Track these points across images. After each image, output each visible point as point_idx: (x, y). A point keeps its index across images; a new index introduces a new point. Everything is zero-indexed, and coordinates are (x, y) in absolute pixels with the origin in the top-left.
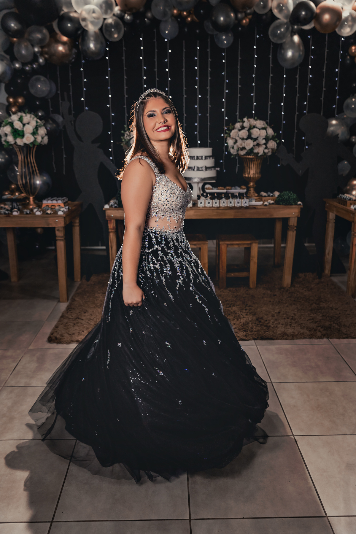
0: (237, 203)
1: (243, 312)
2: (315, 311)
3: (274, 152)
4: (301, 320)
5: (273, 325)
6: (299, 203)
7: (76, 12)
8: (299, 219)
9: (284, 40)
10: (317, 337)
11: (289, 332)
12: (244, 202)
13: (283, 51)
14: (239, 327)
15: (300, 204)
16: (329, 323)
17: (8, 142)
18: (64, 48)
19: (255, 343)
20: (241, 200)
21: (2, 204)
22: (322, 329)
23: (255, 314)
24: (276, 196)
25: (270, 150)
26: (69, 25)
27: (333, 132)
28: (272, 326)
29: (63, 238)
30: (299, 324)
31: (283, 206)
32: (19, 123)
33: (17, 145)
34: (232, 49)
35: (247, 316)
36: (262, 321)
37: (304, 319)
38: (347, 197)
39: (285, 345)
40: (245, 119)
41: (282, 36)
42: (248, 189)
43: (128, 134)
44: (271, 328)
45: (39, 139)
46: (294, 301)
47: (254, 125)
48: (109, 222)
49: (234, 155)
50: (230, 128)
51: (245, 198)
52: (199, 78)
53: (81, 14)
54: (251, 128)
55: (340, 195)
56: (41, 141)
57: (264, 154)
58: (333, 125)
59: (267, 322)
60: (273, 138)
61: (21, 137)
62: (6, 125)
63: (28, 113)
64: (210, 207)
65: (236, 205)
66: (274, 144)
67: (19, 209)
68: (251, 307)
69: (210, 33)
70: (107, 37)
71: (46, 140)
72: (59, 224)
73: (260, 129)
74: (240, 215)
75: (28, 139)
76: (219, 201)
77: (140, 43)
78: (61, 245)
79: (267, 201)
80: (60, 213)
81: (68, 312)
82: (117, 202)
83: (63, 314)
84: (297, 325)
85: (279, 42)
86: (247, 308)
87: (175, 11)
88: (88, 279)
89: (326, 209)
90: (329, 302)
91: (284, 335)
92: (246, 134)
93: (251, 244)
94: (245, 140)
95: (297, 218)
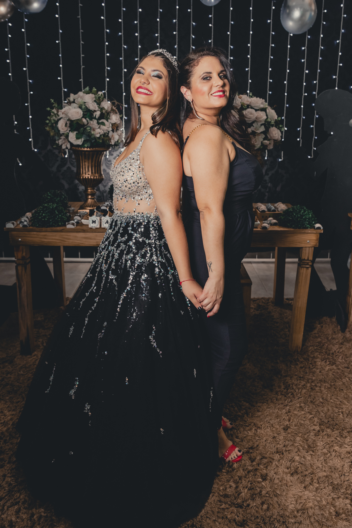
3: (278, 145)
6: (318, 225)
15: (319, 228)
24: (281, 211)
25: (272, 142)
31: (292, 230)
47: (248, 103)
54: (243, 107)
57: (262, 147)
60: (278, 124)
66: (278, 133)
73: (256, 110)
95: (313, 248)
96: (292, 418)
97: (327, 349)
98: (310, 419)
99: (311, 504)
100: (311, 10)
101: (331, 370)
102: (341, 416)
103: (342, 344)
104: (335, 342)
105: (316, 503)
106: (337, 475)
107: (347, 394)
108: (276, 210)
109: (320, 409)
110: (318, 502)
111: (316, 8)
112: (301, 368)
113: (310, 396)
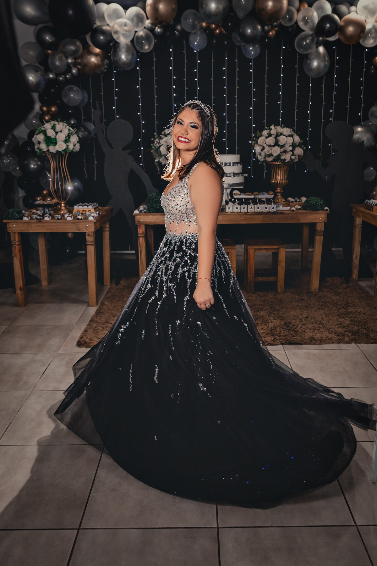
0: (264, 208)
1: (271, 316)
2: (343, 316)
3: (301, 158)
4: (329, 324)
5: (301, 329)
6: (326, 208)
7: (108, 25)
8: (326, 224)
9: (310, 51)
10: (345, 341)
11: (317, 337)
12: (272, 208)
13: (308, 62)
14: (267, 332)
15: (327, 210)
16: (357, 328)
17: (41, 150)
18: (96, 60)
19: (283, 347)
20: (268, 205)
21: (34, 210)
22: (350, 334)
23: (283, 319)
24: (303, 201)
25: (297, 156)
26: (102, 38)
27: (358, 139)
28: (300, 331)
29: (93, 243)
30: (327, 329)
31: (310, 211)
32: (52, 131)
33: (50, 152)
34: (259, 59)
35: (275, 321)
36: (290, 325)
37: (332, 324)
38: (374, 203)
39: (313, 349)
40: (272, 127)
41: (308, 47)
42: (275, 195)
43: (158, 141)
44: (299, 333)
45: (71, 147)
46: (322, 305)
47: (281, 132)
48: (138, 227)
49: (262, 161)
50: (258, 136)
51: (272, 203)
52: (227, 87)
53: (113, 27)
54: (278, 135)
55: (367, 200)
56: (73, 149)
57: (290, 161)
58: (358, 132)
59: (294, 327)
60: (300, 145)
61: (53, 144)
62: (39, 133)
63: (61, 121)
64: (238, 212)
65: (263, 211)
66: (301, 151)
67: (50, 215)
68: (279, 312)
69: (237, 44)
70: (138, 48)
71: (78, 147)
72: (89, 229)
73: (286, 136)
74: (267, 221)
75: (61, 146)
76: (247, 206)
77: (169, 54)
78: (91, 250)
79: (294, 206)
80: (91, 218)
81: (97, 316)
82: (147, 207)
83: (92, 318)
84: (325, 330)
85: (305, 53)
86: (275, 312)
87: (204, 24)
88: (117, 284)
89: (353, 214)
90: (357, 307)
91: (312, 339)
92: (273, 141)
93: (278, 249)
94: (272, 147)
100: (326, 60)
104: (341, 288)
108: (301, 201)
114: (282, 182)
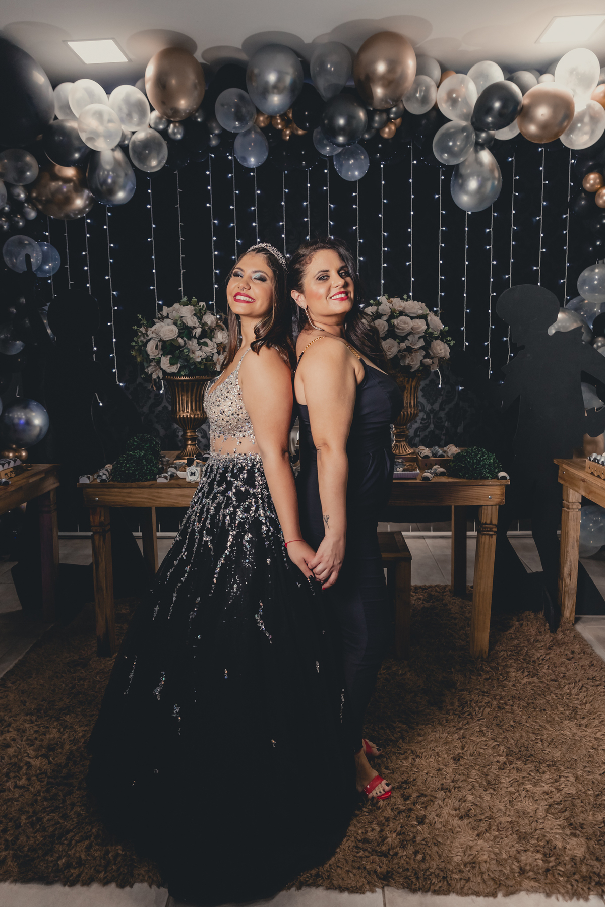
3: (445, 364)
6: (502, 474)
9: (462, 159)
13: (460, 180)
15: (504, 478)
24: (451, 456)
25: (436, 361)
31: (465, 480)
40: (383, 300)
41: (459, 151)
43: (144, 331)
47: (401, 309)
54: (394, 315)
57: (421, 369)
60: (443, 336)
66: (444, 348)
73: (412, 318)
77: (206, 180)
79: (430, 468)
85: (454, 162)
89: (561, 482)
95: (497, 507)
96: (467, 746)
97: (526, 655)
98: (494, 748)
99: (485, 857)
100: (494, 178)
101: (530, 683)
102: (540, 745)
103: (550, 648)
104: (539, 646)
105: (493, 856)
106: (527, 821)
107: (550, 716)
108: (445, 455)
109: (509, 735)
110: (496, 854)
111: (501, 175)
112: (487, 679)
113: (496, 717)
114: (406, 413)
